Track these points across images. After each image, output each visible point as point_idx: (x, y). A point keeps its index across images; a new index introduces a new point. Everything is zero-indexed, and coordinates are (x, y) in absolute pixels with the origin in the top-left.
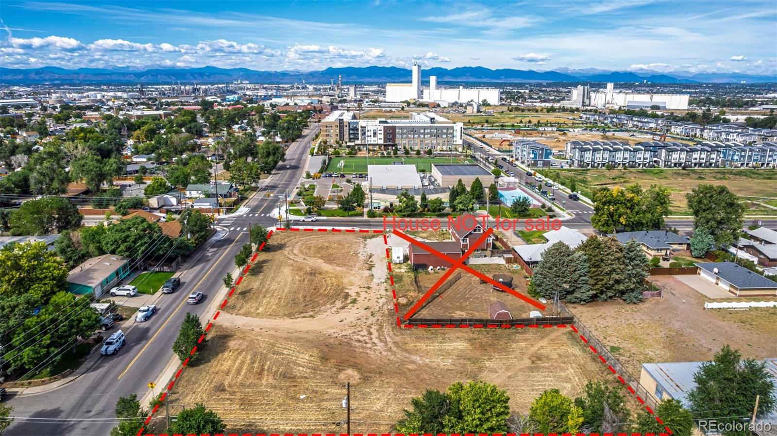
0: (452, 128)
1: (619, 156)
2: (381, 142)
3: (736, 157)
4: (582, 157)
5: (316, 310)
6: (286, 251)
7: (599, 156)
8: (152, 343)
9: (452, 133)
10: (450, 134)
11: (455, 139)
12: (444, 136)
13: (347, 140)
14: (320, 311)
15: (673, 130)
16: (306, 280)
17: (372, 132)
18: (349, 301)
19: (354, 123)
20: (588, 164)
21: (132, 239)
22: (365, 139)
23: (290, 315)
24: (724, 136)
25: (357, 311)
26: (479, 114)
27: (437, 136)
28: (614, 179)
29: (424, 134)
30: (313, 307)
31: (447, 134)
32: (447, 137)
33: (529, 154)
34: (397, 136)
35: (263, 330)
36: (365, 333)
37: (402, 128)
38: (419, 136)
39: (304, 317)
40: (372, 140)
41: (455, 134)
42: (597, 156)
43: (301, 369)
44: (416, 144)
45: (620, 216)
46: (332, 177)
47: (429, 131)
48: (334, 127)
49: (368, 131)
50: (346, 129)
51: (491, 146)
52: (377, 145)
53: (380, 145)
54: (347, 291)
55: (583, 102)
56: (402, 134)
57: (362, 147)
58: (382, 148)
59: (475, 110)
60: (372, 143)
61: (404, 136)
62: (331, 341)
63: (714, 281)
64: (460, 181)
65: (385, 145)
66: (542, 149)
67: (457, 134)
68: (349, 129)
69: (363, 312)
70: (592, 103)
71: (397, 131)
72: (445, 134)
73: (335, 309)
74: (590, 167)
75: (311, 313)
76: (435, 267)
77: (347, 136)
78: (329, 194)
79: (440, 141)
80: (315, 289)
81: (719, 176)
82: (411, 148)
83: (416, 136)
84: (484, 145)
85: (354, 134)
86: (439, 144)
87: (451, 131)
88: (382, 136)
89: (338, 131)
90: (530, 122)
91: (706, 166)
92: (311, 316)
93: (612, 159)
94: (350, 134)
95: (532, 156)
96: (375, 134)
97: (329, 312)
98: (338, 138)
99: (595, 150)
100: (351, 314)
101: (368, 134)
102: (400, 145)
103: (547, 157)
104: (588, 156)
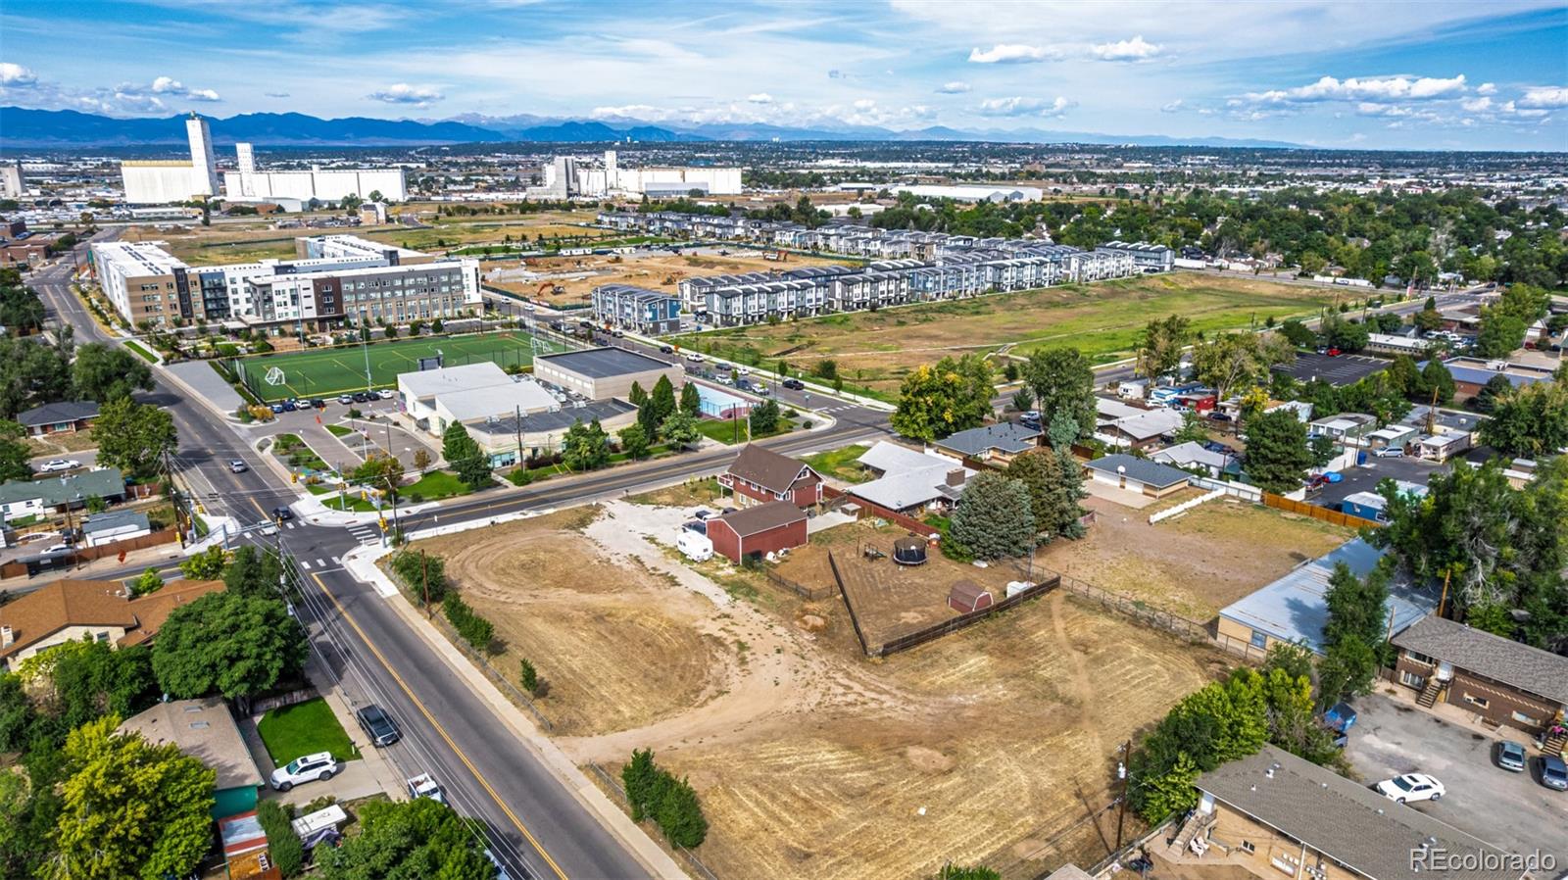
0: (458, 271)
1: (782, 299)
2: (312, 314)
3: (929, 285)
4: (727, 307)
5: (708, 678)
6: (470, 590)
7: (753, 302)
9: (460, 283)
10: (456, 283)
11: (466, 292)
12: (445, 289)
13: (201, 316)
14: (716, 679)
15: (777, 238)
16: (607, 634)
17: (288, 294)
18: (733, 648)
19: (213, 275)
20: (738, 320)
22: (272, 310)
23: (686, 703)
24: (861, 246)
25: (772, 661)
26: (390, 226)
27: (431, 289)
28: (791, 340)
29: (403, 288)
30: (698, 677)
31: (449, 284)
32: (451, 290)
33: (641, 311)
34: (347, 298)
35: (691, 742)
36: (838, 689)
37: (354, 280)
38: (393, 295)
39: (712, 697)
40: (290, 312)
41: (465, 282)
42: (750, 303)
44: (389, 312)
45: (943, 410)
46: (294, 409)
47: (412, 281)
48: (163, 287)
49: (278, 293)
50: (196, 294)
51: (527, 300)
52: (303, 321)
53: (309, 322)
54: (702, 632)
55: (569, 189)
56: (356, 292)
57: (267, 330)
58: (316, 325)
59: (382, 217)
60: (291, 317)
61: (362, 297)
62: (814, 718)
63: (1117, 484)
64: (635, 385)
65: (321, 321)
66: (664, 301)
67: (470, 282)
68: (203, 290)
71: (344, 287)
72: (444, 284)
73: (734, 668)
74: (741, 325)
75: (711, 687)
76: (776, 552)
77: (201, 305)
78: (350, 450)
79: (438, 300)
80: (647, 645)
81: (921, 316)
82: (379, 320)
83: (387, 294)
84: (511, 299)
85: (216, 300)
86: (436, 307)
87: (458, 278)
88: (312, 301)
89: (175, 297)
90: (524, 238)
91: (897, 303)
92: (720, 692)
93: (772, 307)
94: (206, 301)
95: (649, 315)
96: (295, 298)
97: (735, 678)
98: (178, 312)
99: (747, 294)
101: (277, 299)
102: (354, 316)
103: (673, 315)
104: (737, 304)
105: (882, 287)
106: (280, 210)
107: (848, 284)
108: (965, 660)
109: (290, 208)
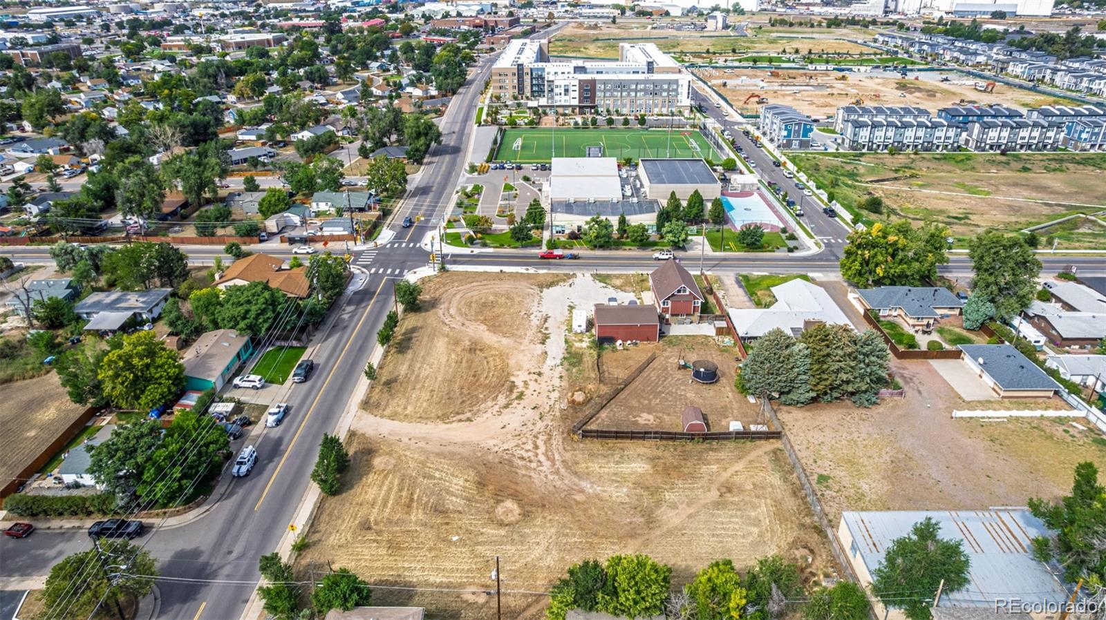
0: (676, 82)
1: (909, 135)
2: (576, 102)
3: (1084, 136)
4: (855, 135)
5: (475, 409)
6: (440, 310)
7: (880, 134)
8: (287, 460)
9: (676, 90)
10: (673, 90)
11: (679, 97)
12: (665, 94)
13: (529, 95)
14: (479, 410)
15: (1010, 69)
16: (464, 361)
17: (563, 88)
18: (514, 396)
19: (538, 69)
20: (864, 146)
21: (252, 315)
22: (552, 98)
23: (444, 418)
24: (1085, 84)
25: (522, 412)
26: (724, 33)
27: (655, 94)
28: (896, 171)
29: (636, 91)
30: (471, 405)
31: (668, 90)
32: (669, 95)
33: (780, 129)
34: (598, 94)
35: (413, 441)
36: (530, 446)
37: (605, 82)
38: (629, 94)
39: (460, 421)
40: (561, 100)
41: (680, 90)
42: (877, 134)
43: (454, 499)
44: (624, 106)
45: (877, 265)
46: (504, 168)
47: (642, 86)
48: (510, 75)
49: (557, 87)
50: (527, 79)
51: (731, 106)
52: (570, 106)
53: (574, 107)
54: (512, 379)
55: (886, 7)
56: (605, 91)
57: (548, 110)
58: (577, 110)
59: (720, 25)
60: (563, 103)
61: (608, 94)
62: (490, 457)
63: (978, 372)
64: (673, 194)
65: (581, 107)
66: (799, 124)
67: (684, 90)
68: (532, 79)
69: (530, 412)
70: (900, 9)
71: (598, 86)
72: (665, 90)
73: (496, 408)
74: (865, 151)
75: (469, 415)
76: (624, 340)
77: (529, 88)
78: (500, 202)
79: (659, 100)
80: (474, 376)
81: (1054, 165)
82: (617, 111)
83: (624, 94)
84: (722, 103)
85: (538, 85)
86: (656, 106)
87: (675, 87)
88: (576, 94)
89: (516, 81)
90: (797, 51)
91: (1037, 149)
92: (469, 420)
93: (898, 138)
94: (532, 86)
95: (785, 133)
96: (566, 91)
97: (489, 414)
98: (516, 91)
99: (875, 126)
100: (516, 417)
101: (557, 91)
102: (602, 106)
103: (805, 135)
104: (864, 134)
105: (1024, 133)
106: (667, 14)
107: (987, 127)
108: (634, 461)
109: (675, 12)
